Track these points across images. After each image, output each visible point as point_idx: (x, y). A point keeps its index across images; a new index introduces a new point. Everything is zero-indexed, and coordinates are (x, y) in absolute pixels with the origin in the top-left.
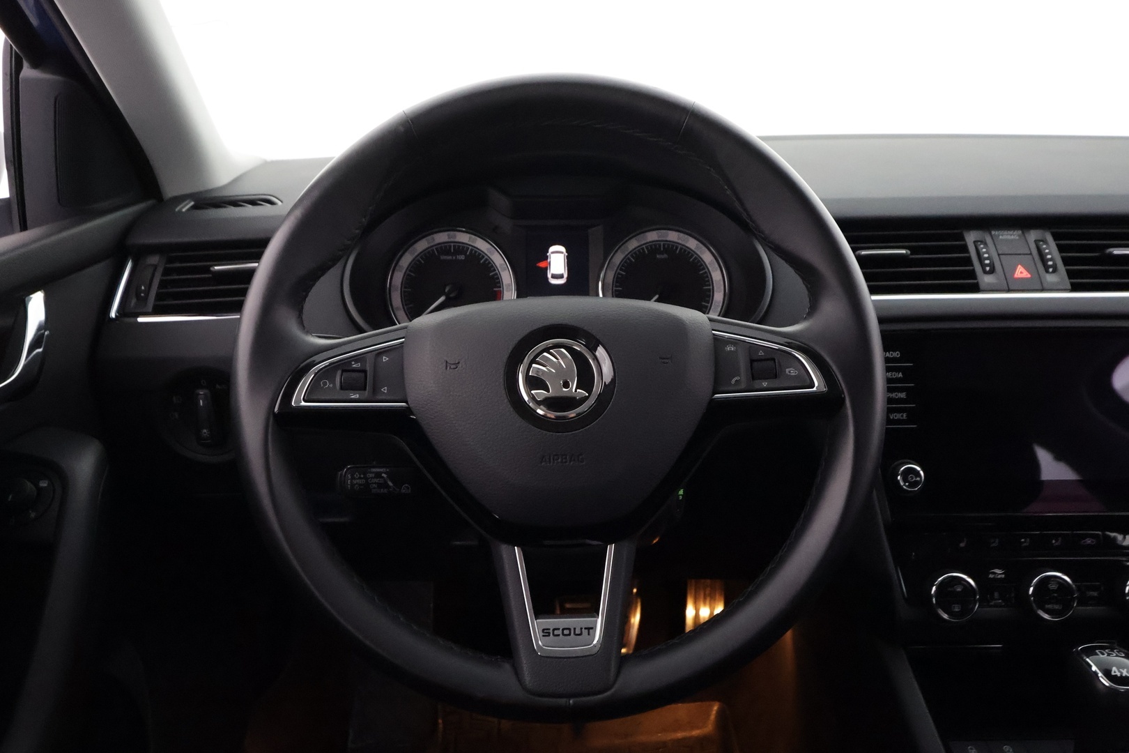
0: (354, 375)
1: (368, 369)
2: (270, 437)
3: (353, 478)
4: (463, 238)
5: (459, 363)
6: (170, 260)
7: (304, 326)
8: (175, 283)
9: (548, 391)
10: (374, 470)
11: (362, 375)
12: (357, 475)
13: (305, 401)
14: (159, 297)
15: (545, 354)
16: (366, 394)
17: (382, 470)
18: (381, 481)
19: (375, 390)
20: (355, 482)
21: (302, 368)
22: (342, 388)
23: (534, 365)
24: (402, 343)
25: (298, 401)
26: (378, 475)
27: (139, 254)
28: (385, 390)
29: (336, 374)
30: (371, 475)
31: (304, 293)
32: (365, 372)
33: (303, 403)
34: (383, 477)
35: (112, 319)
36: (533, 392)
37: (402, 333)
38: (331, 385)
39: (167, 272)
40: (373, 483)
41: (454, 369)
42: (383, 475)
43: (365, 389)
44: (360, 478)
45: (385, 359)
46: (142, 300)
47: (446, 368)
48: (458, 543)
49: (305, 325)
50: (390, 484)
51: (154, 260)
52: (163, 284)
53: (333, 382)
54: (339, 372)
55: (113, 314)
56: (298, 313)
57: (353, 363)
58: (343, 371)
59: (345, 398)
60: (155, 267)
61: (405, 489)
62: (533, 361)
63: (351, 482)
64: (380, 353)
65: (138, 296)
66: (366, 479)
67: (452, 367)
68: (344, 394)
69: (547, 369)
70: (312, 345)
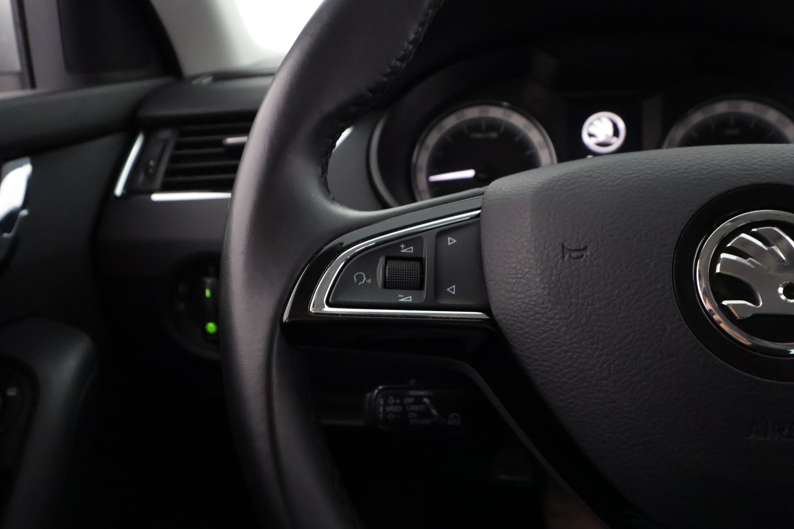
0: (404, 265)
1: (426, 255)
2: (274, 361)
3: (386, 404)
4: (496, 113)
5: (585, 248)
6: (183, 134)
7: (329, 191)
8: (187, 158)
9: (756, 302)
10: (412, 393)
11: (416, 265)
12: (391, 400)
13: (330, 305)
14: (169, 173)
15: (743, 235)
16: (423, 296)
17: (422, 393)
18: (422, 408)
19: (438, 289)
20: (389, 409)
21: (326, 252)
22: (386, 285)
23: (723, 255)
24: (478, 216)
25: (319, 305)
26: (418, 400)
27: (150, 128)
28: (452, 290)
29: (378, 261)
30: (410, 400)
31: (331, 140)
32: (421, 260)
33: (327, 309)
34: (424, 403)
35: (116, 198)
36: (725, 303)
37: (477, 202)
38: (369, 281)
39: (178, 146)
40: (411, 411)
41: (578, 258)
42: (426, 400)
43: (421, 287)
44: (395, 404)
45: (451, 241)
46: (150, 177)
47: (563, 257)
48: (505, 477)
49: (330, 188)
50: (434, 412)
51: (165, 134)
52: (174, 159)
53: (372, 274)
54: (382, 260)
55: (119, 190)
56: (320, 170)
57: (403, 246)
58: (388, 259)
59: (392, 301)
60: (166, 142)
61: (454, 419)
62: (722, 247)
63: (384, 410)
64: (444, 232)
65: (147, 174)
66: (402, 404)
67: (574, 255)
68: (389, 296)
69: (750, 261)
70: (343, 218)
